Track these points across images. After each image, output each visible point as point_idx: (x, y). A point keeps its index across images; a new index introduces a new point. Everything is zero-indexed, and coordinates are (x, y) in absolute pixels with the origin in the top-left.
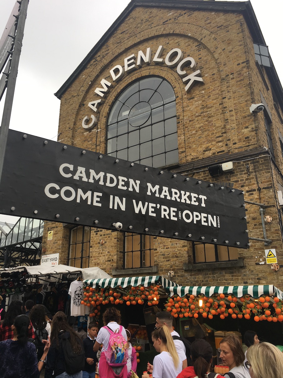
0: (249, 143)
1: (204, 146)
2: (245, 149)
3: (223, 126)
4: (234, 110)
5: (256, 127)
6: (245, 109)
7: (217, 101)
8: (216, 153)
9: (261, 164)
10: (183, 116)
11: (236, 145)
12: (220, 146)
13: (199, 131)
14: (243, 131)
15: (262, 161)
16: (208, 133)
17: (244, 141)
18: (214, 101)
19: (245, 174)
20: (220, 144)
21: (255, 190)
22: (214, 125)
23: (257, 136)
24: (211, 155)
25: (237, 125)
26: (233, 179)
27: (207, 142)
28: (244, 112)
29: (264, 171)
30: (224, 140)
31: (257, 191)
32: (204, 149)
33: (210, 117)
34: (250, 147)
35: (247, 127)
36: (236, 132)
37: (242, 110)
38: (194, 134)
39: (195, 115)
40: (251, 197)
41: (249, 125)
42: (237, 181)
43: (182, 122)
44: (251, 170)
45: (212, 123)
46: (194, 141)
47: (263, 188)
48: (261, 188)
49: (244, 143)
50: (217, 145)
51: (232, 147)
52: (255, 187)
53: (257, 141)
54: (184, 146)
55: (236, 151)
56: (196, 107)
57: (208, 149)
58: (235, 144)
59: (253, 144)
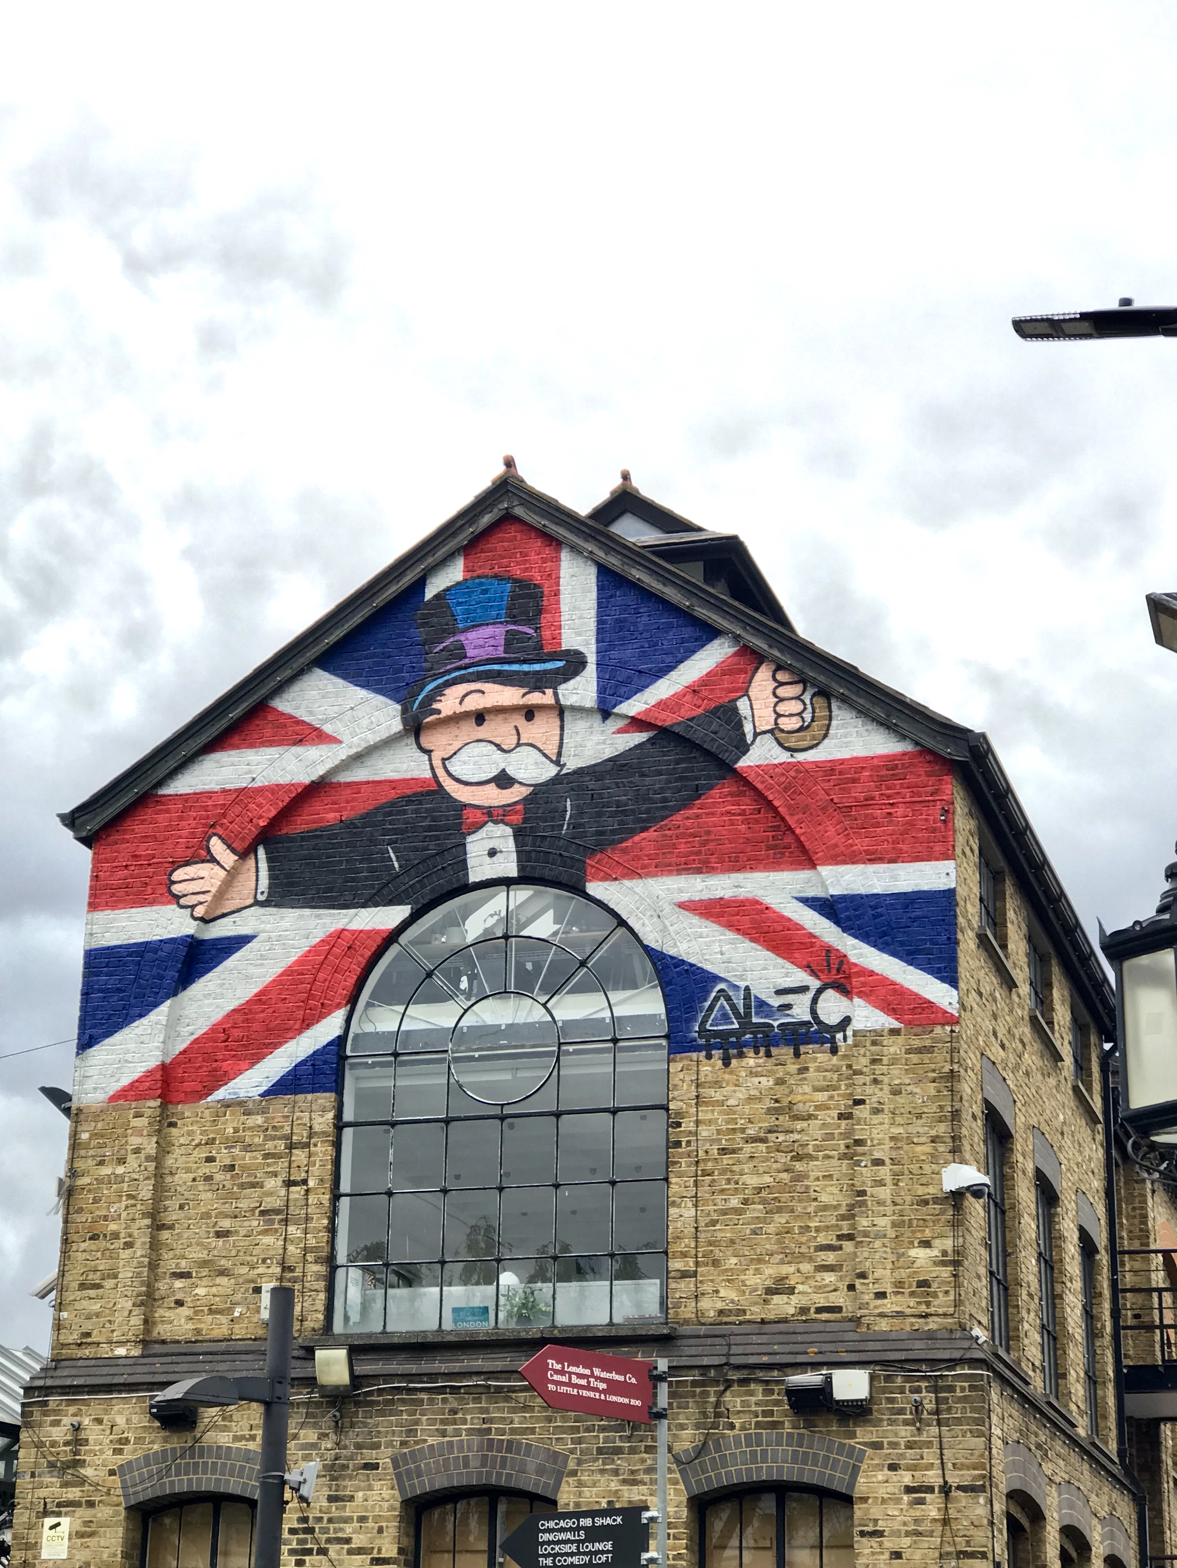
0: (928, 1304)
1: (770, 1271)
2: (912, 1324)
3: (843, 1211)
4: (888, 1161)
5: (957, 1252)
6: (927, 1168)
7: (831, 1098)
8: (812, 1310)
9: (960, 1400)
10: (698, 1123)
11: (885, 1301)
12: (826, 1286)
13: (753, 1203)
14: (913, 1253)
15: (963, 1389)
16: (787, 1222)
17: (912, 1294)
18: (822, 1097)
19: (906, 1423)
20: (830, 1278)
21: (930, 1489)
22: (813, 1195)
23: (955, 1287)
24: (793, 1315)
25: (894, 1225)
26: (864, 1434)
27: (782, 1256)
28: (924, 1180)
29: (965, 1427)
30: (845, 1264)
31: (940, 1492)
32: (769, 1283)
33: (798, 1158)
34: (930, 1319)
35: (926, 1244)
36: (888, 1250)
37: (914, 1168)
38: (737, 1211)
39: (743, 1130)
40: (918, 1511)
41: (933, 1238)
42: (877, 1446)
43: (689, 1143)
44: (925, 1415)
45: (807, 1187)
46: (733, 1242)
47: (959, 1488)
48: (951, 1486)
49: (912, 1302)
50: (818, 1278)
51: (871, 1307)
52: (933, 1477)
53: (955, 1306)
54: (693, 1252)
55: (884, 1325)
56: (750, 1099)
57: (780, 1287)
58: (881, 1295)
59: (940, 1311)
